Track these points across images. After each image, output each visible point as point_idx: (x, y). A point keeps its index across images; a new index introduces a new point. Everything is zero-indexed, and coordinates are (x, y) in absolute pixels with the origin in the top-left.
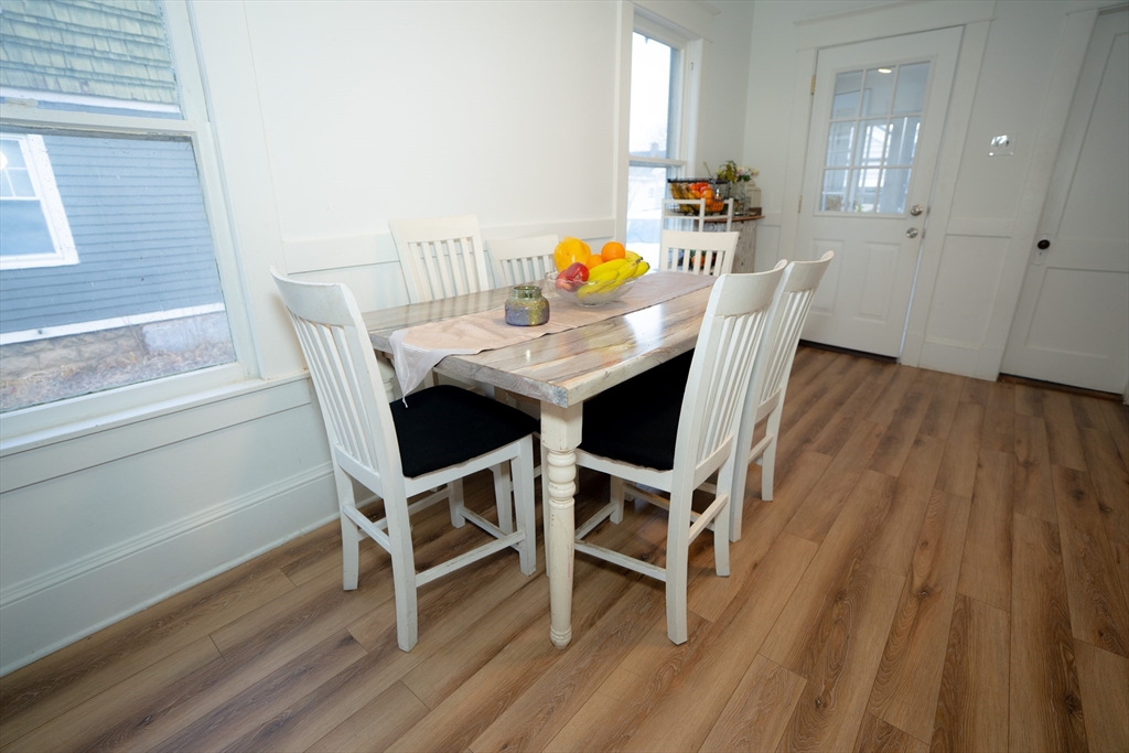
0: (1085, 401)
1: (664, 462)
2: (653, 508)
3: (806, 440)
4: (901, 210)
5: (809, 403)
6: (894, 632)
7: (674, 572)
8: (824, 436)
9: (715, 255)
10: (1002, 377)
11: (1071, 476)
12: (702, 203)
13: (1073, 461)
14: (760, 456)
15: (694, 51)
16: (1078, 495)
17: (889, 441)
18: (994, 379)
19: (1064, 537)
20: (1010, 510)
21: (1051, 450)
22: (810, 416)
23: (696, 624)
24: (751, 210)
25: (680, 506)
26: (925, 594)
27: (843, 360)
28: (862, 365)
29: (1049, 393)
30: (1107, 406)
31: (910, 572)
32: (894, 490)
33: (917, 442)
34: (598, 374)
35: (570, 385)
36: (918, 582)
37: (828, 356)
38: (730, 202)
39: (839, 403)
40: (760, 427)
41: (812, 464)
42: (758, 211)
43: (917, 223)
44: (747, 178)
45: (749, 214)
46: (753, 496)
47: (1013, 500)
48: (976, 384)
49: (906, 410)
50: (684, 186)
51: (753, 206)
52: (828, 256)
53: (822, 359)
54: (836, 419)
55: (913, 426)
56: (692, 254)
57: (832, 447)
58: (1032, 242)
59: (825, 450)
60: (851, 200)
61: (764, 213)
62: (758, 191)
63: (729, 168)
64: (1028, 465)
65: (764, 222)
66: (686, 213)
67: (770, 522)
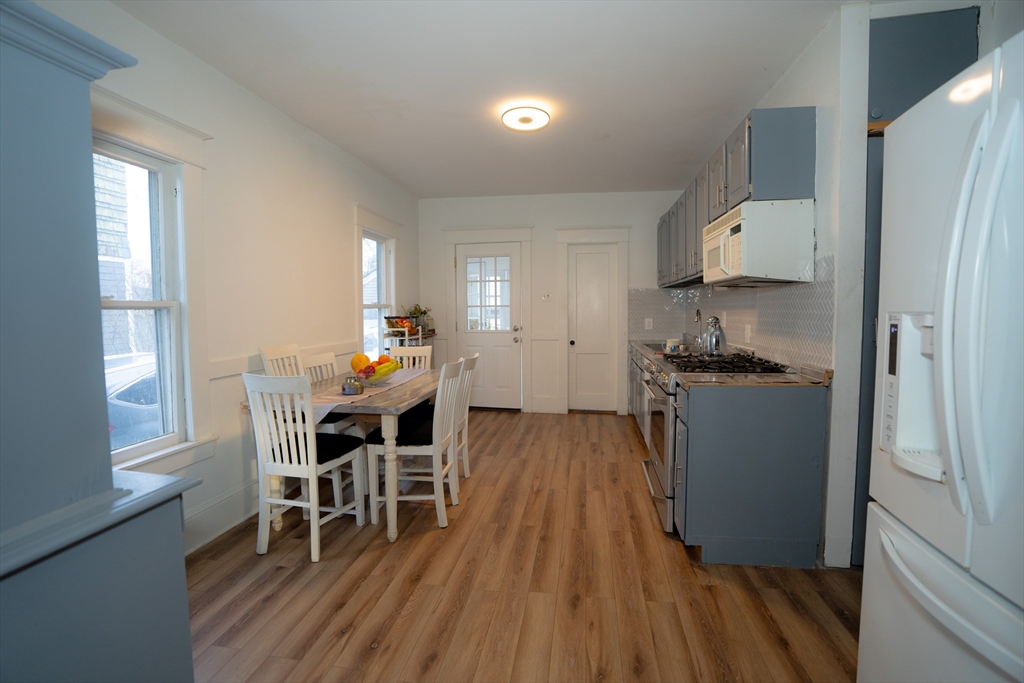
0: (604, 417)
1: (428, 441)
2: (427, 461)
3: (481, 452)
4: (508, 328)
5: (478, 437)
6: (528, 504)
7: (438, 497)
8: (489, 449)
9: (414, 359)
10: (570, 411)
11: (594, 444)
12: (406, 330)
13: (594, 439)
14: (462, 449)
15: (392, 244)
16: (595, 451)
17: (520, 446)
18: (567, 412)
19: (588, 465)
20: (570, 461)
21: (587, 437)
22: (480, 442)
23: (450, 521)
24: (430, 331)
25: (437, 462)
26: (538, 491)
27: (492, 415)
28: (504, 416)
29: (590, 416)
30: (611, 417)
31: (532, 487)
32: (524, 464)
33: (533, 444)
34: (406, 403)
35: (400, 406)
36: (535, 489)
37: (485, 413)
38: (420, 328)
39: (494, 435)
40: (460, 433)
41: (485, 462)
42: (433, 331)
43: (516, 334)
44: (425, 313)
45: (429, 334)
46: (462, 477)
47: (571, 457)
48: (560, 415)
49: (527, 431)
50: (394, 321)
51: (430, 328)
52: (477, 355)
53: (481, 416)
54: (494, 441)
55: (530, 438)
56: (401, 359)
57: (494, 452)
58: (567, 343)
59: (490, 454)
60: (483, 322)
61: (436, 332)
62: (432, 319)
63: (416, 309)
64: (578, 444)
65: (437, 337)
66: (396, 336)
67: (471, 485)
